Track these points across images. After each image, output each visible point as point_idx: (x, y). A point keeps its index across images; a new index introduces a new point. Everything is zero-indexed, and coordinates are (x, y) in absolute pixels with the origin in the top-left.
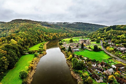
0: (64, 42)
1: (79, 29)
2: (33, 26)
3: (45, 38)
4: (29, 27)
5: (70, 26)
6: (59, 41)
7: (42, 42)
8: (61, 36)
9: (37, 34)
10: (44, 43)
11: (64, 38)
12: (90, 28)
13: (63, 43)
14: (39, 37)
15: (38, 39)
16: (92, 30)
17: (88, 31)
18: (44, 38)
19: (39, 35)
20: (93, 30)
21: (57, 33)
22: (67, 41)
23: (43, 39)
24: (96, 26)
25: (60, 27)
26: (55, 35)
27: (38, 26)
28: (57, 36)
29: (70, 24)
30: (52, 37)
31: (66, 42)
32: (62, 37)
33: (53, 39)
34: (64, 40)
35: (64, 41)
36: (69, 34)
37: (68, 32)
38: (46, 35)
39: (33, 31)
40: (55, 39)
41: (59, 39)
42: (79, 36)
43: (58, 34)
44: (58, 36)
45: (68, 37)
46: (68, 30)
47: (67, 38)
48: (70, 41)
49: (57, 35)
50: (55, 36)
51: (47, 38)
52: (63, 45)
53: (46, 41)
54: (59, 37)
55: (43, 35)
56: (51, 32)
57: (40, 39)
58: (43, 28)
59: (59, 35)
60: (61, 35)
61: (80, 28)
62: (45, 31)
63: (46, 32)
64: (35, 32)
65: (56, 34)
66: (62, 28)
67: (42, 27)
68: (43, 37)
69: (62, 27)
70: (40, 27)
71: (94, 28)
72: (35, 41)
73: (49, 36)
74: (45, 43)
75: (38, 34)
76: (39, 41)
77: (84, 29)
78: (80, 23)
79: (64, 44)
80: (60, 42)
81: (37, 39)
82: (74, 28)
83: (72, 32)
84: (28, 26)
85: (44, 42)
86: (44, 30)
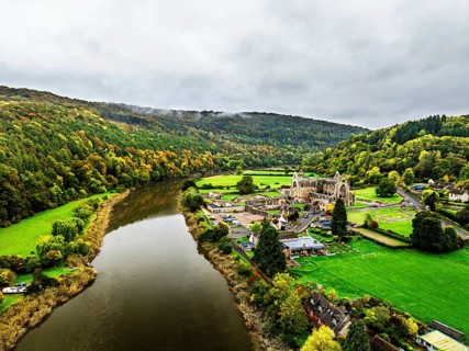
0: (211, 192)
1: (261, 137)
2: (51, 111)
3: (112, 171)
4: (26, 116)
5: (227, 127)
6: (184, 189)
7: (93, 191)
8: (189, 163)
9: (65, 151)
10: (100, 197)
11: (204, 175)
12: (305, 137)
13: (205, 200)
14: (75, 168)
15: (65, 177)
16: (316, 145)
17: (300, 148)
18: (108, 173)
19: (82, 158)
20: (318, 145)
21: (171, 150)
22: (221, 188)
23: (99, 179)
24: (328, 128)
25: (186, 130)
26: (165, 159)
27: (81, 117)
28: (172, 165)
29: (228, 119)
30: (149, 166)
31: (221, 191)
32: (195, 169)
33: (153, 179)
34: (206, 181)
35: (209, 187)
36: (226, 158)
37: (221, 147)
38: (120, 159)
39: (43, 137)
40: (161, 178)
41: (182, 178)
42: (265, 165)
43: (180, 154)
44: (178, 165)
45: (223, 169)
46: (220, 140)
47: (217, 172)
48: (239, 185)
49: (171, 159)
50: (162, 164)
51: (122, 171)
52: (205, 212)
53: (114, 186)
54: (184, 170)
55: (98, 157)
56: (146, 145)
57: (82, 177)
58: (105, 128)
59: (181, 162)
60: (192, 161)
61: (266, 135)
62: (113, 141)
63: (120, 144)
64: (60, 139)
65: (168, 157)
66: (192, 134)
67: (102, 123)
68: (99, 168)
69: (193, 129)
70: (90, 120)
71: (320, 135)
72: (49, 185)
73: (134, 164)
74: (105, 198)
75: (74, 151)
76: (77, 190)
77: (281, 138)
78: (265, 114)
79: (208, 201)
80: (187, 193)
81: (60, 178)
82: (242, 133)
83: (237, 151)
84: (26, 113)
85: (103, 192)
86: (111, 134)
